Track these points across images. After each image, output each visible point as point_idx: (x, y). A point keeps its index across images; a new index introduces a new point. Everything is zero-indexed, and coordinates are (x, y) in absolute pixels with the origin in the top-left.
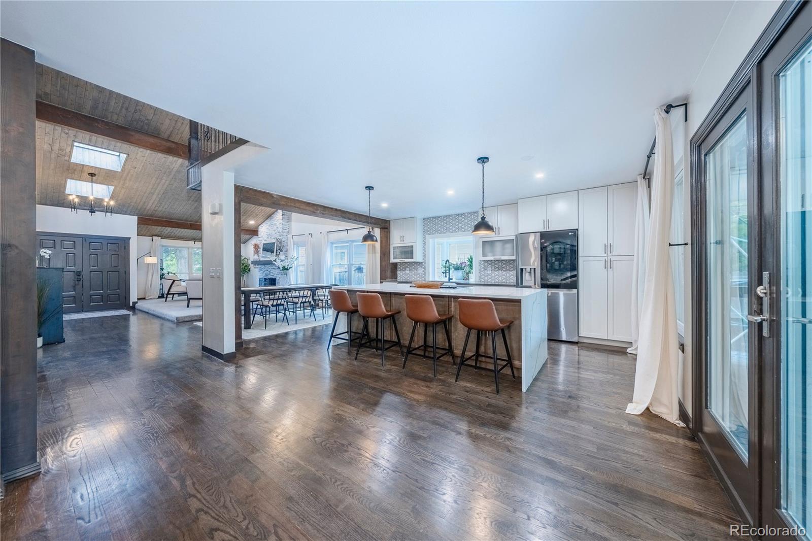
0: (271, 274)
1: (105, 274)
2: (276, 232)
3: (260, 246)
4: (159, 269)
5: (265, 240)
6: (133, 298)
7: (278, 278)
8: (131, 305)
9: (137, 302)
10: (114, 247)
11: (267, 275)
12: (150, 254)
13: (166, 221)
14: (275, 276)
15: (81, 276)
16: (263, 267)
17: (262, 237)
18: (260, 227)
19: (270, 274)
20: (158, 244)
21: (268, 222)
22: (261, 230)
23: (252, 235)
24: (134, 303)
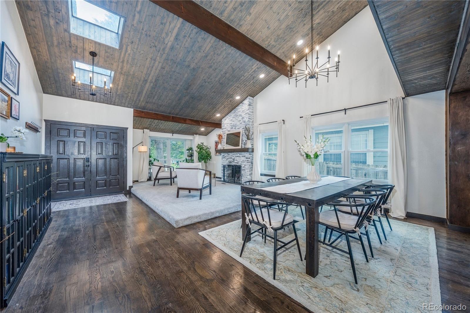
0: (235, 161)
1: (108, 160)
2: (241, 122)
3: (223, 137)
4: (148, 157)
5: (228, 131)
6: (129, 183)
7: (243, 166)
8: (128, 189)
9: (132, 187)
10: (115, 136)
11: (230, 162)
12: (142, 143)
13: (155, 113)
14: (240, 163)
15: (90, 162)
16: (226, 155)
17: (225, 128)
18: (223, 120)
19: (233, 162)
20: (147, 136)
21: (232, 114)
22: (225, 122)
23: (214, 127)
24: (131, 187)
